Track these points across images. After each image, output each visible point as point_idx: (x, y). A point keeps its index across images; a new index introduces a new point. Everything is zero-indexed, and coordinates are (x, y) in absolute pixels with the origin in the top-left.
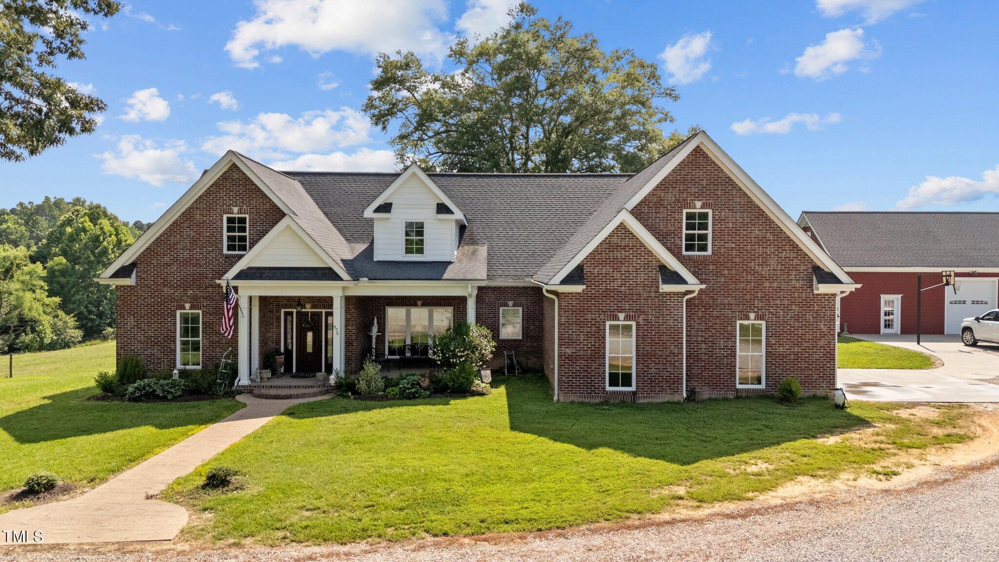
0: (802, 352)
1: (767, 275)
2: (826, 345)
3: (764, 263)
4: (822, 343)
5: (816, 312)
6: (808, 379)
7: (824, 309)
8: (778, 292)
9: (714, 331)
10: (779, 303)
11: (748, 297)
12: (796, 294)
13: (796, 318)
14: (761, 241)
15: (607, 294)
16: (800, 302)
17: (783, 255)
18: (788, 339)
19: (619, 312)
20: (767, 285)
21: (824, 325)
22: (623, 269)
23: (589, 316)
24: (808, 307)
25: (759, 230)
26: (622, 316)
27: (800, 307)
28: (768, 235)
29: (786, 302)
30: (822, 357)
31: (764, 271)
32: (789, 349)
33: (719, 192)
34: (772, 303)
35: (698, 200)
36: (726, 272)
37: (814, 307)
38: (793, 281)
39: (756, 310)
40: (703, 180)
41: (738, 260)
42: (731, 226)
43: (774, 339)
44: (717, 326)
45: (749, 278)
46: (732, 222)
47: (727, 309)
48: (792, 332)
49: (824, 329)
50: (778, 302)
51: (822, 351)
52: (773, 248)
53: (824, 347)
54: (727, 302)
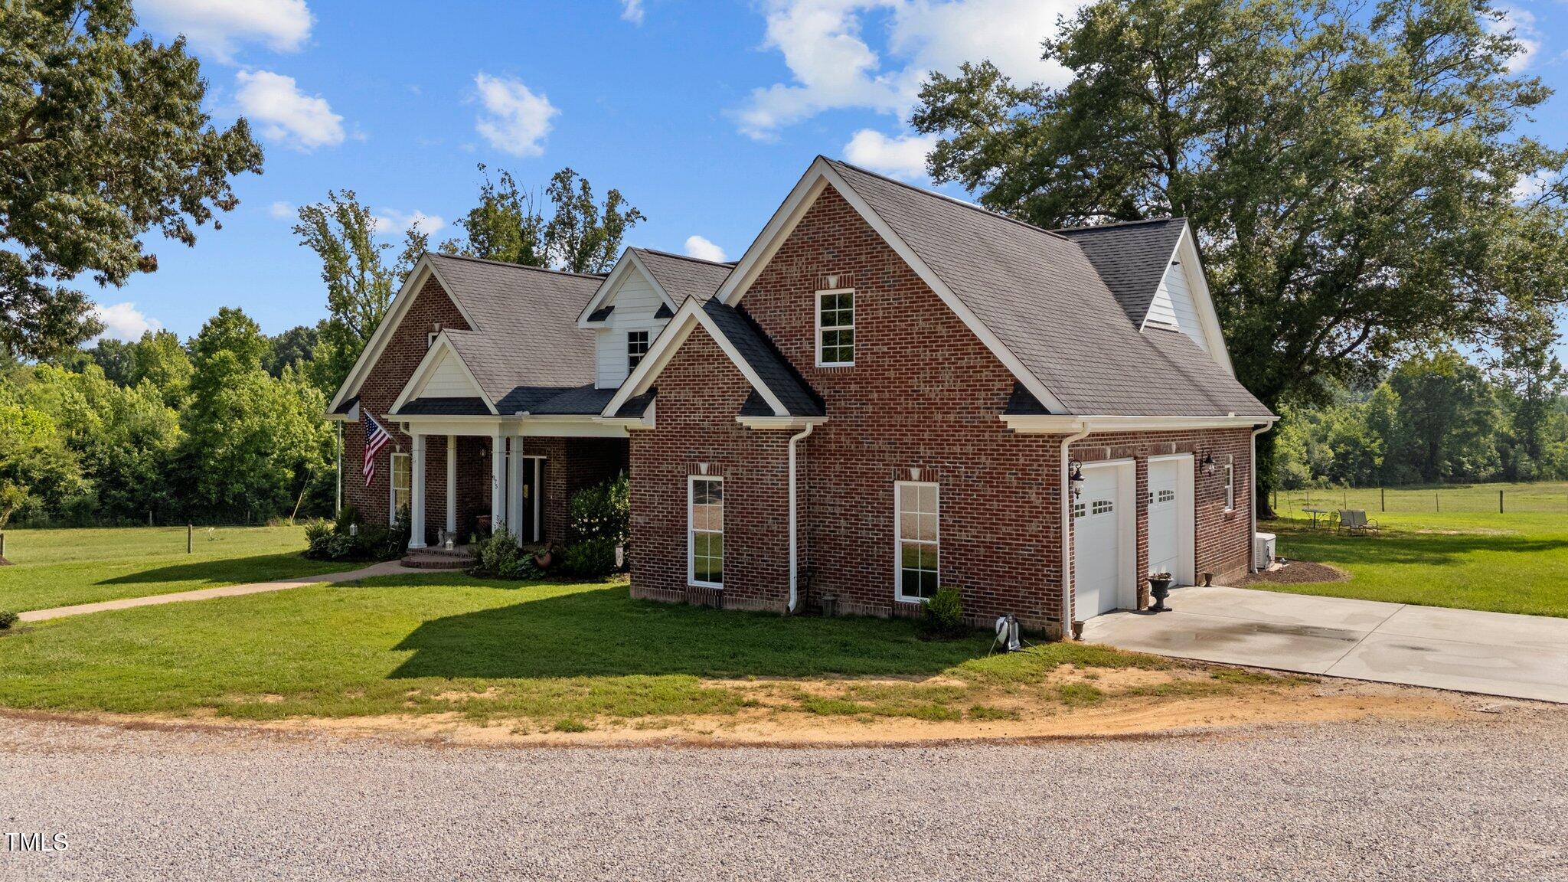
0: (998, 543)
1: (937, 401)
2: (1042, 532)
3: (935, 379)
4: (1033, 527)
5: (1022, 470)
6: (1010, 596)
7: (1035, 464)
8: (957, 431)
9: (857, 498)
10: (959, 451)
11: (908, 439)
12: (987, 435)
13: (989, 479)
14: (930, 339)
15: (687, 431)
16: (994, 450)
17: (963, 363)
18: (974, 518)
19: (701, 461)
20: (939, 417)
21: (1037, 493)
22: (706, 392)
23: (664, 467)
24: (1008, 460)
25: (924, 320)
26: (704, 467)
27: (994, 459)
28: (939, 328)
29: (970, 449)
30: (1033, 555)
31: (933, 392)
32: (977, 537)
33: (863, 258)
34: (946, 451)
35: (833, 274)
36: (875, 395)
37: (1017, 460)
38: (982, 411)
39: (921, 463)
40: (839, 239)
41: (892, 374)
42: (881, 315)
43: (951, 517)
44: (862, 490)
45: (910, 406)
46: (883, 309)
47: (878, 460)
48: (981, 504)
49: (1037, 501)
50: (957, 449)
51: (1034, 543)
52: (948, 350)
53: (1037, 536)
54: (877, 449)
